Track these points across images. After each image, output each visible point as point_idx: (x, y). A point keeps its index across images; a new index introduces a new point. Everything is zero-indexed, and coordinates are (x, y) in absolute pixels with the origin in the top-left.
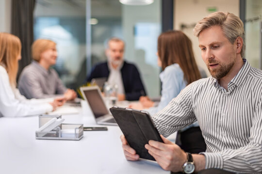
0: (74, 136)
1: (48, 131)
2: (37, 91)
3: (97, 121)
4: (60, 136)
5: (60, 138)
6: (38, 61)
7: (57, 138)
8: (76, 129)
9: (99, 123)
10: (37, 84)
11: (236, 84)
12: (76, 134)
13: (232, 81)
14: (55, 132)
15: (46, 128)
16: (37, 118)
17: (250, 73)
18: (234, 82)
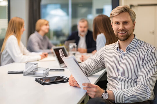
0: (42, 74)
1: (29, 71)
2: (36, 47)
3: (60, 66)
4: (35, 74)
5: (35, 75)
6: (38, 31)
7: (34, 75)
8: (43, 71)
9: (62, 66)
10: (36, 44)
11: (130, 48)
12: (43, 73)
13: (128, 46)
14: (33, 72)
15: (29, 70)
16: (25, 64)
17: (138, 42)
18: (129, 47)
